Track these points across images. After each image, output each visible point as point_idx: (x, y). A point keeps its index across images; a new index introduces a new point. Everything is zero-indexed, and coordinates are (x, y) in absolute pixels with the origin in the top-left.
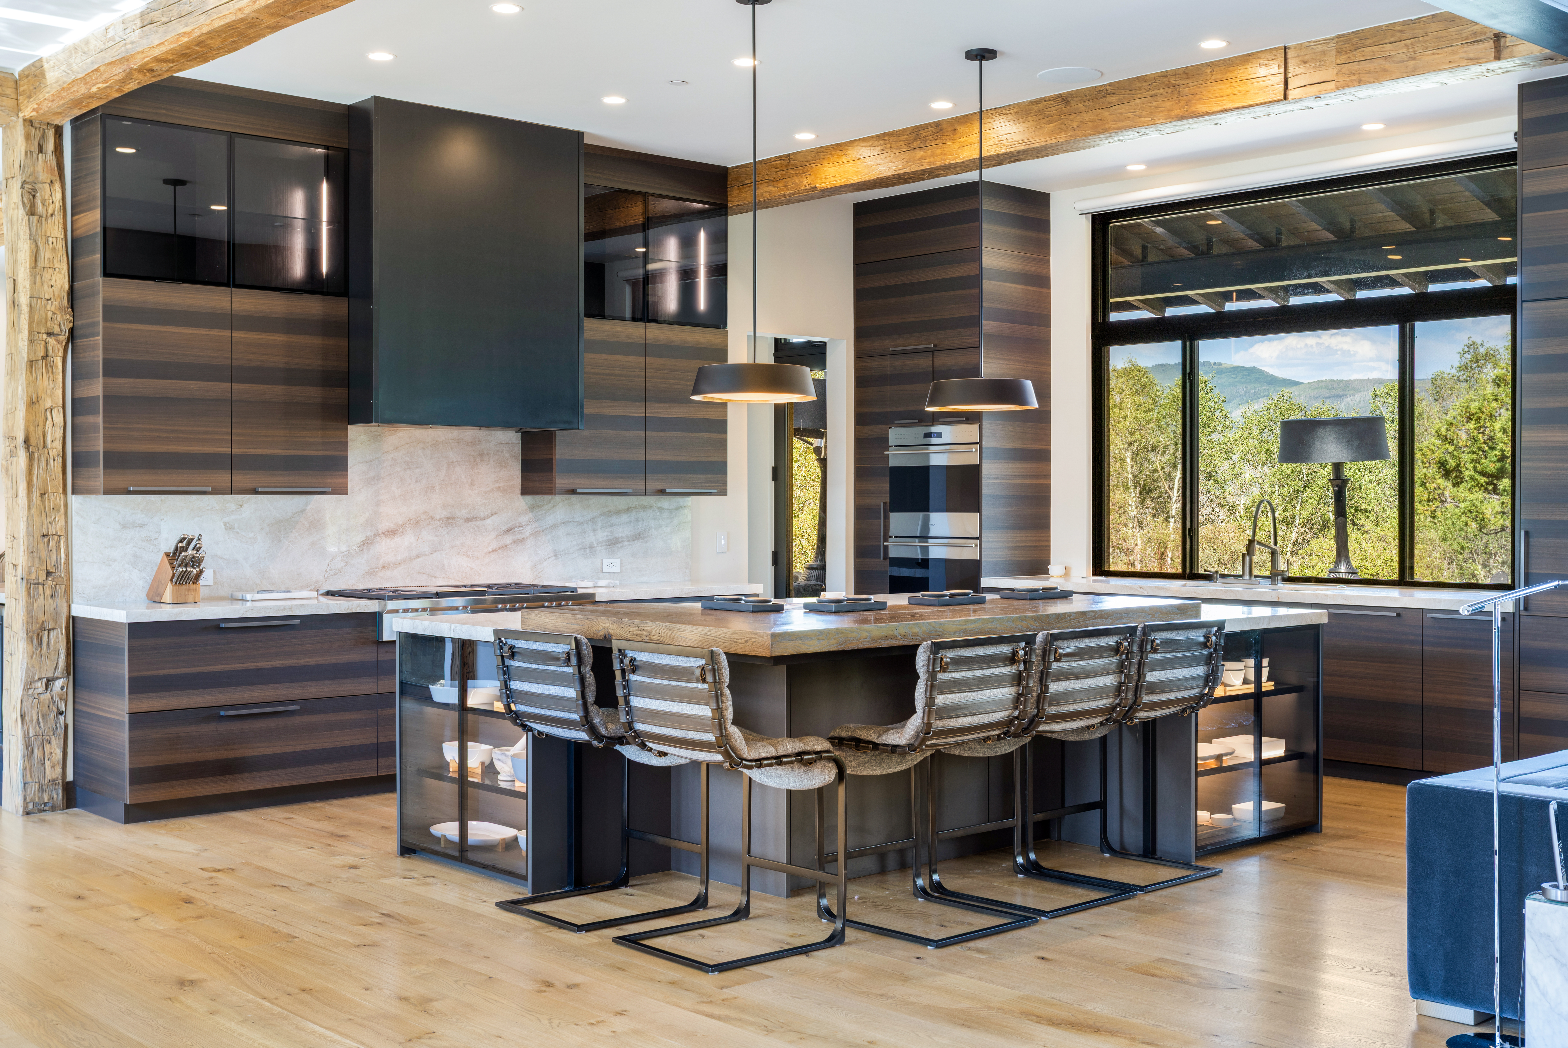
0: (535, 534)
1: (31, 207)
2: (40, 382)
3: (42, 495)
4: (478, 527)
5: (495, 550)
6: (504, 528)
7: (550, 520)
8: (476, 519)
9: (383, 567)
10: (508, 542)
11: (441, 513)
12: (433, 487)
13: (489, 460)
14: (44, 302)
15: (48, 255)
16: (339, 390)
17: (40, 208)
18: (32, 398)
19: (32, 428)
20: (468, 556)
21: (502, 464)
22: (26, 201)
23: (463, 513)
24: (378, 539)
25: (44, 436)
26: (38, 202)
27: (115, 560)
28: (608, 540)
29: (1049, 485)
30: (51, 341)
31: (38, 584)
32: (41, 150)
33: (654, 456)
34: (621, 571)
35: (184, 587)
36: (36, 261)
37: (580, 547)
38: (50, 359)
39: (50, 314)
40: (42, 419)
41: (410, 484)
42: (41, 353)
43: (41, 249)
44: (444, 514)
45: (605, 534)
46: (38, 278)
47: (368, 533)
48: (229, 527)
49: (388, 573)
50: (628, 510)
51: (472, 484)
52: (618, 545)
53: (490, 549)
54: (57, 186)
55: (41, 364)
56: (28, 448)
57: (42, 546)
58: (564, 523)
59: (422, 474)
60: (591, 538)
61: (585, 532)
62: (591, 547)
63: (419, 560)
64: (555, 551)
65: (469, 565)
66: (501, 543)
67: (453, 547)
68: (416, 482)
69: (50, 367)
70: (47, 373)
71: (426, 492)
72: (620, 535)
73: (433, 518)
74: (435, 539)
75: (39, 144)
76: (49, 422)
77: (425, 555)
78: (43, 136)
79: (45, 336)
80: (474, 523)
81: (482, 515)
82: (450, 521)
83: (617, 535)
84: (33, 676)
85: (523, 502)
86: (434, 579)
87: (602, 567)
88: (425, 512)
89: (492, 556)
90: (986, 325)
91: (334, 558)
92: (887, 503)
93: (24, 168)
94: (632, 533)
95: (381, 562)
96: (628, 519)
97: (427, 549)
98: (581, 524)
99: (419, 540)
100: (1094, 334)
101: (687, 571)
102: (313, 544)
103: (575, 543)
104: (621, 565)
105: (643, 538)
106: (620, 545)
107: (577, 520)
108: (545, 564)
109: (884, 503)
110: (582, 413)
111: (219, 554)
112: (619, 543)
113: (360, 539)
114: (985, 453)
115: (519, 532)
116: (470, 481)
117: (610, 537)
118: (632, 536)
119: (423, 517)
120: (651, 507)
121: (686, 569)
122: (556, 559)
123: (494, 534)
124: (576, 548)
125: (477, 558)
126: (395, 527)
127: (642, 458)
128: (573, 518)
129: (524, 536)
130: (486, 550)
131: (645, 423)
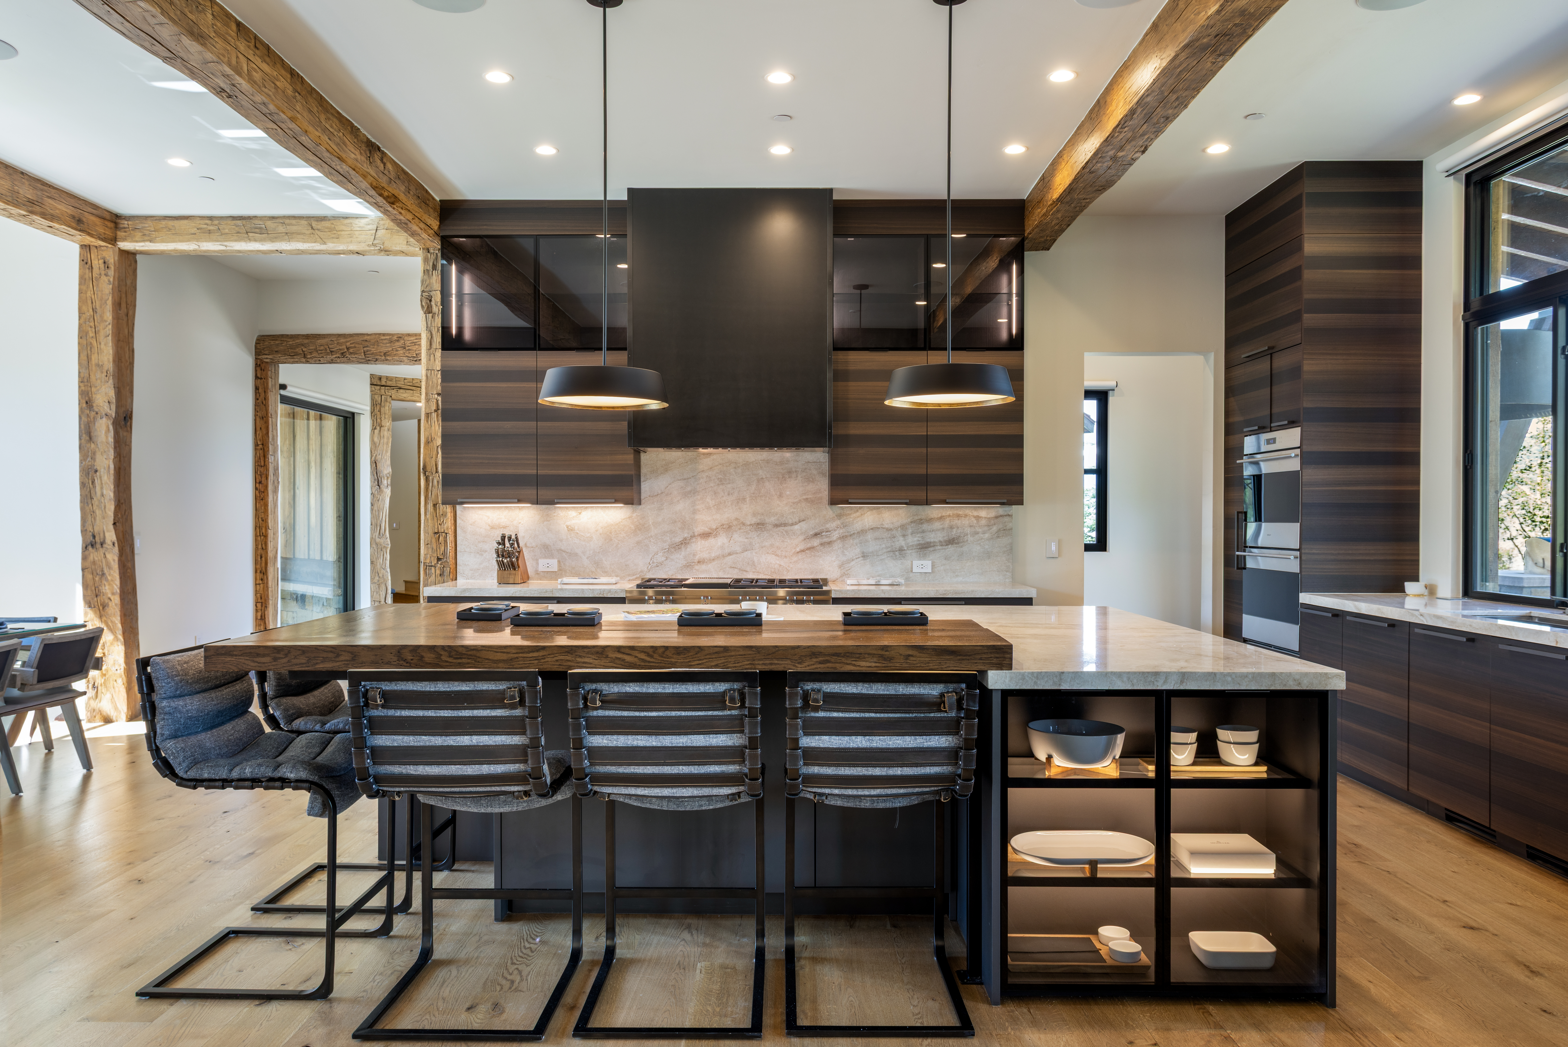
0: (843, 538)
1: (428, 307)
2: (433, 428)
3: (435, 505)
4: (786, 532)
5: (803, 551)
6: (812, 533)
7: (857, 526)
8: (785, 525)
9: (699, 562)
10: (815, 544)
11: (751, 520)
12: (744, 499)
13: (797, 476)
17: (435, 309)
18: (428, 439)
19: (428, 459)
20: (777, 555)
21: (809, 479)
22: (424, 304)
23: (773, 520)
24: (694, 540)
25: (436, 465)
26: (433, 303)
27: (486, 551)
28: (919, 544)
29: (1419, 491)
30: (440, 399)
31: (432, 566)
32: (435, 267)
33: (936, 469)
34: (933, 572)
35: (506, 572)
36: (431, 344)
37: (889, 549)
38: (439, 412)
40: (435, 453)
41: (723, 497)
42: (434, 408)
43: (434, 336)
44: (754, 520)
45: (916, 539)
46: (432, 356)
47: (686, 535)
48: (570, 529)
49: (704, 567)
50: (943, 518)
51: (780, 496)
52: (929, 549)
53: (798, 550)
54: (440, 291)
55: (434, 415)
56: (425, 473)
57: (434, 540)
58: (872, 529)
59: (734, 489)
60: (901, 542)
61: (894, 537)
62: (901, 550)
63: (731, 557)
64: (863, 553)
65: (778, 562)
66: (809, 545)
67: (762, 547)
68: (729, 494)
69: (439, 417)
70: (438, 421)
71: (738, 502)
72: (932, 540)
73: (744, 524)
74: (746, 540)
75: (433, 264)
77: (737, 553)
79: (436, 396)
80: (782, 528)
81: (790, 522)
82: (760, 526)
83: (929, 540)
85: (830, 512)
86: (745, 573)
87: (912, 568)
88: (737, 519)
89: (800, 556)
90: (1309, 319)
91: (657, 553)
92: (1241, 512)
93: (423, 282)
94: (946, 538)
95: (697, 558)
96: (941, 526)
97: (738, 549)
98: (891, 530)
99: (731, 542)
100: (1468, 313)
101: (1008, 573)
102: (638, 543)
103: (884, 546)
104: (933, 566)
105: (958, 543)
106: (932, 549)
107: (886, 526)
108: (853, 563)
109: (1238, 513)
110: (830, 434)
111: (563, 548)
112: (931, 547)
113: (678, 540)
114: (1306, 458)
115: (827, 536)
116: (778, 493)
117: (921, 542)
118: (945, 541)
119: (735, 523)
120: (966, 516)
121: (1007, 571)
122: (864, 560)
123: (802, 538)
124: (885, 550)
125: (786, 557)
126: (710, 531)
127: (923, 471)
128: (882, 524)
129: (831, 540)
130: (794, 550)
131: (927, 441)
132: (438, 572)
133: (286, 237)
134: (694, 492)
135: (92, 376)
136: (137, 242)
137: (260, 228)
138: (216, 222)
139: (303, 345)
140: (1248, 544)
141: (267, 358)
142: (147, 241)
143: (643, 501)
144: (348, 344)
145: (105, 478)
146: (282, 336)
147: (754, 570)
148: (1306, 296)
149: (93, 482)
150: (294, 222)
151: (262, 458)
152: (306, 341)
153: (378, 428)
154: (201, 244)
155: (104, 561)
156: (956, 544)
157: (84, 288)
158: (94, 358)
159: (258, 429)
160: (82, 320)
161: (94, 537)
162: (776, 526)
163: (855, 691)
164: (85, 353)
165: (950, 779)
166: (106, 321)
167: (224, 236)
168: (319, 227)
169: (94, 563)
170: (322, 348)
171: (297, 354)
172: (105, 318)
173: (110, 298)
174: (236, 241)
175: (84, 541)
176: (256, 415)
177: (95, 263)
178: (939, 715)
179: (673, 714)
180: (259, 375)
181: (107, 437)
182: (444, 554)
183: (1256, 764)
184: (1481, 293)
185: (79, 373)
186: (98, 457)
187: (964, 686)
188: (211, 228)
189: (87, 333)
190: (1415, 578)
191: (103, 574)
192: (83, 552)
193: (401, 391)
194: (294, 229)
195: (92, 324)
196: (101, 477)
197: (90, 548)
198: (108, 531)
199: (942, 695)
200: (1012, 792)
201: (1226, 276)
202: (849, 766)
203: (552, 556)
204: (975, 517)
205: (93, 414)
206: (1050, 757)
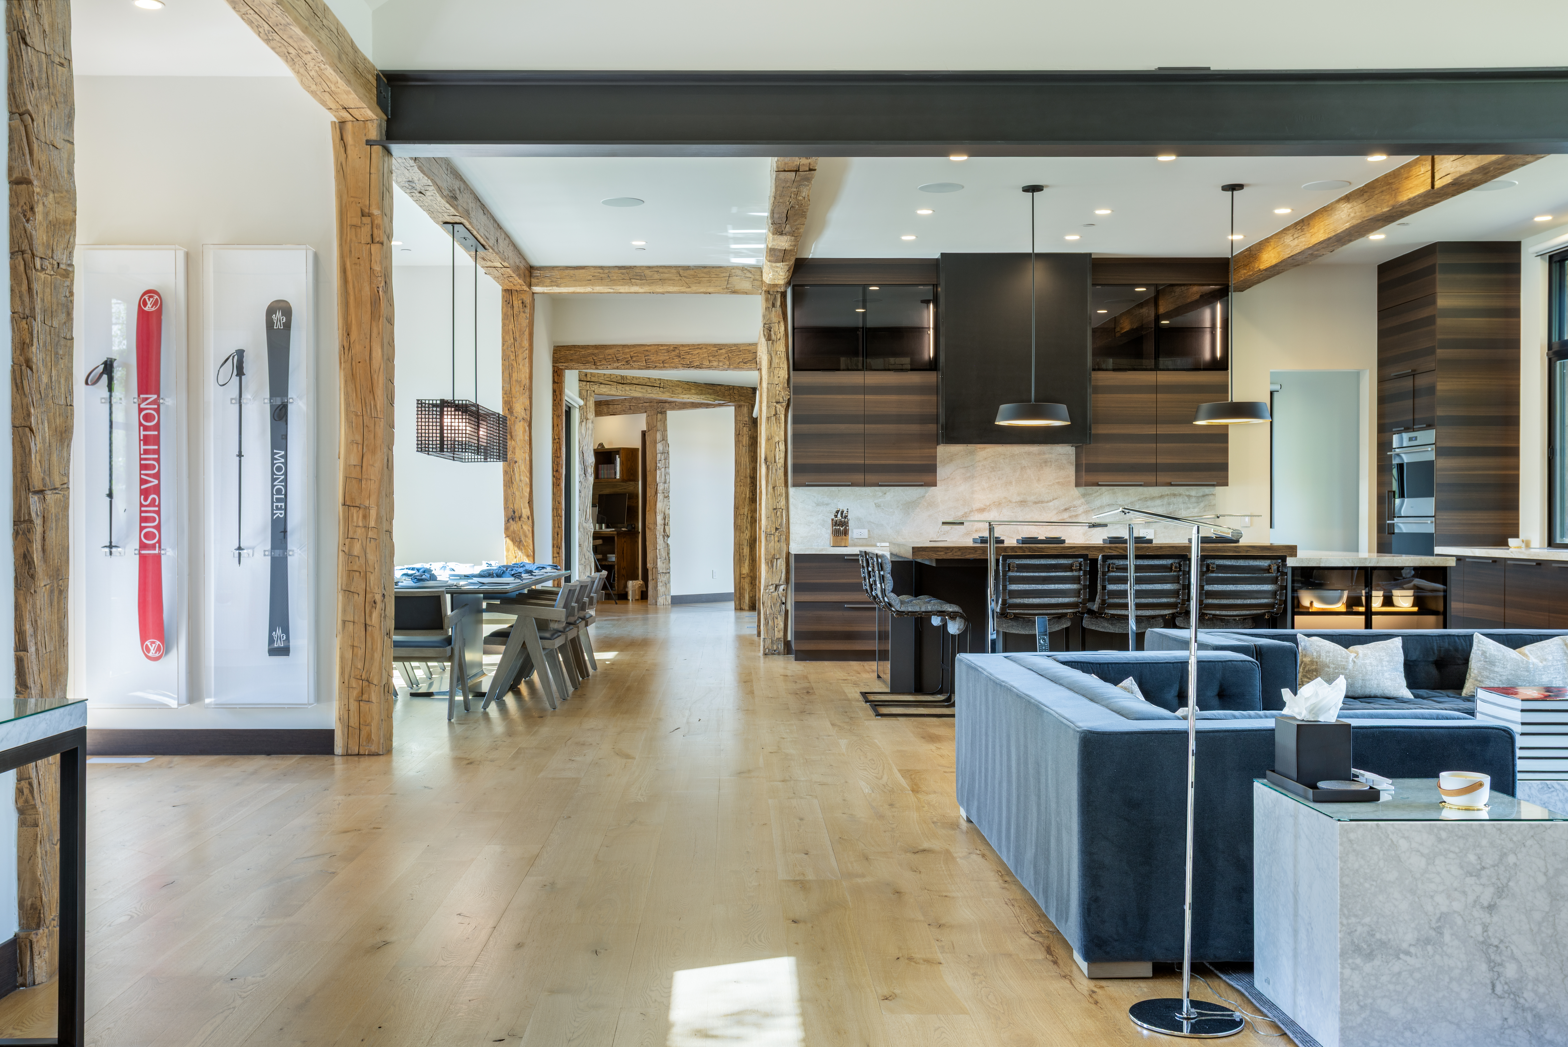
0: (1086, 512)
1: (768, 336)
2: (772, 428)
3: (774, 488)
4: (1043, 507)
6: (1063, 508)
7: (1098, 503)
8: (1042, 502)
10: (1065, 517)
12: (1011, 483)
13: (1051, 465)
14: (775, 386)
15: (777, 361)
16: (931, 425)
17: (773, 337)
18: (768, 436)
19: (768, 453)
21: (1061, 467)
22: (765, 333)
23: (1033, 498)
24: (972, 514)
25: (775, 457)
26: (772, 333)
27: (813, 523)
29: (1519, 475)
30: (778, 406)
31: (772, 535)
32: (774, 305)
33: (1162, 460)
35: (841, 536)
38: (778, 416)
39: (778, 392)
40: (774, 447)
41: (994, 481)
42: (773, 413)
44: (1019, 499)
46: (772, 373)
47: (966, 510)
48: (878, 506)
50: (1162, 497)
51: (1039, 480)
54: (782, 324)
55: (773, 418)
56: (766, 463)
58: (1108, 505)
59: (1003, 474)
66: (1060, 518)
68: (999, 479)
69: (778, 420)
70: (776, 423)
71: (1006, 485)
73: (1010, 502)
75: (772, 303)
76: (777, 449)
78: (775, 299)
79: (775, 404)
80: (1040, 504)
81: (1046, 500)
82: (1023, 503)
84: (769, 583)
85: (1076, 492)
88: (1005, 498)
90: (1441, 353)
92: (1391, 491)
93: (764, 316)
96: (1161, 503)
99: (1001, 515)
100: (1550, 352)
102: (930, 516)
107: (1119, 503)
109: (1389, 492)
110: (1090, 434)
111: (872, 521)
113: (960, 514)
114: (1440, 452)
115: (1074, 511)
116: (1037, 478)
119: (1004, 501)
120: (1180, 495)
123: (1055, 512)
126: (985, 507)
127: (1154, 461)
128: (1116, 502)
129: (1077, 513)
131: (1156, 438)
132: (776, 539)
133: (660, 282)
134: (972, 477)
135: (513, 389)
136: (546, 286)
137: (640, 276)
138: (606, 271)
139: (593, 354)
140: (1396, 515)
141: (560, 366)
142: (555, 286)
143: (938, 485)
144: (632, 353)
145: (523, 468)
146: (574, 346)
148: (1439, 337)
149: (513, 471)
150: (666, 271)
151: (558, 450)
152: (596, 351)
153: (585, 420)
154: (595, 288)
155: (521, 531)
157: (507, 322)
158: (515, 375)
159: (555, 425)
160: (505, 347)
161: (514, 512)
162: (1036, 503)
163: (1230, 564)
164: (508, 372)
165: (1272, 606)
166: (524, 347)
167: (613, 282)
168: (685, 275)
169: (514, 532)
170: (610, 357)
171: (588, 362)
172: (523, 345)
173: (527, 330)
174: (622, 285)
175: (506, 515)
176: (553, 414)
177: (515, 303)
178: (1268, 575)
179: (1147, 574)
180: (556, 380)
181: (524, 436)
182: (781, 525)
183: (1413, 606)
184: (1559, 339)
185: (503, 387)
186: (517, 451)
187: (1280, 561)
188: (603, 275)
189: (509, 357)
190: (1516, 536)
191: (521, 541)
192: (506, 524)
193: (602, 386)
194: (666, 276)
195: (513, 350)
196: (519, 467)
197: (511, 521)
198: (524, 508)
199: (1270, 566)
200: (1296, 617)
201: (1379, 312)
202: (1226, 599)
203: (864, 527)
204: (1187, 496)
205: (513, 418)
206: (1311, 603)
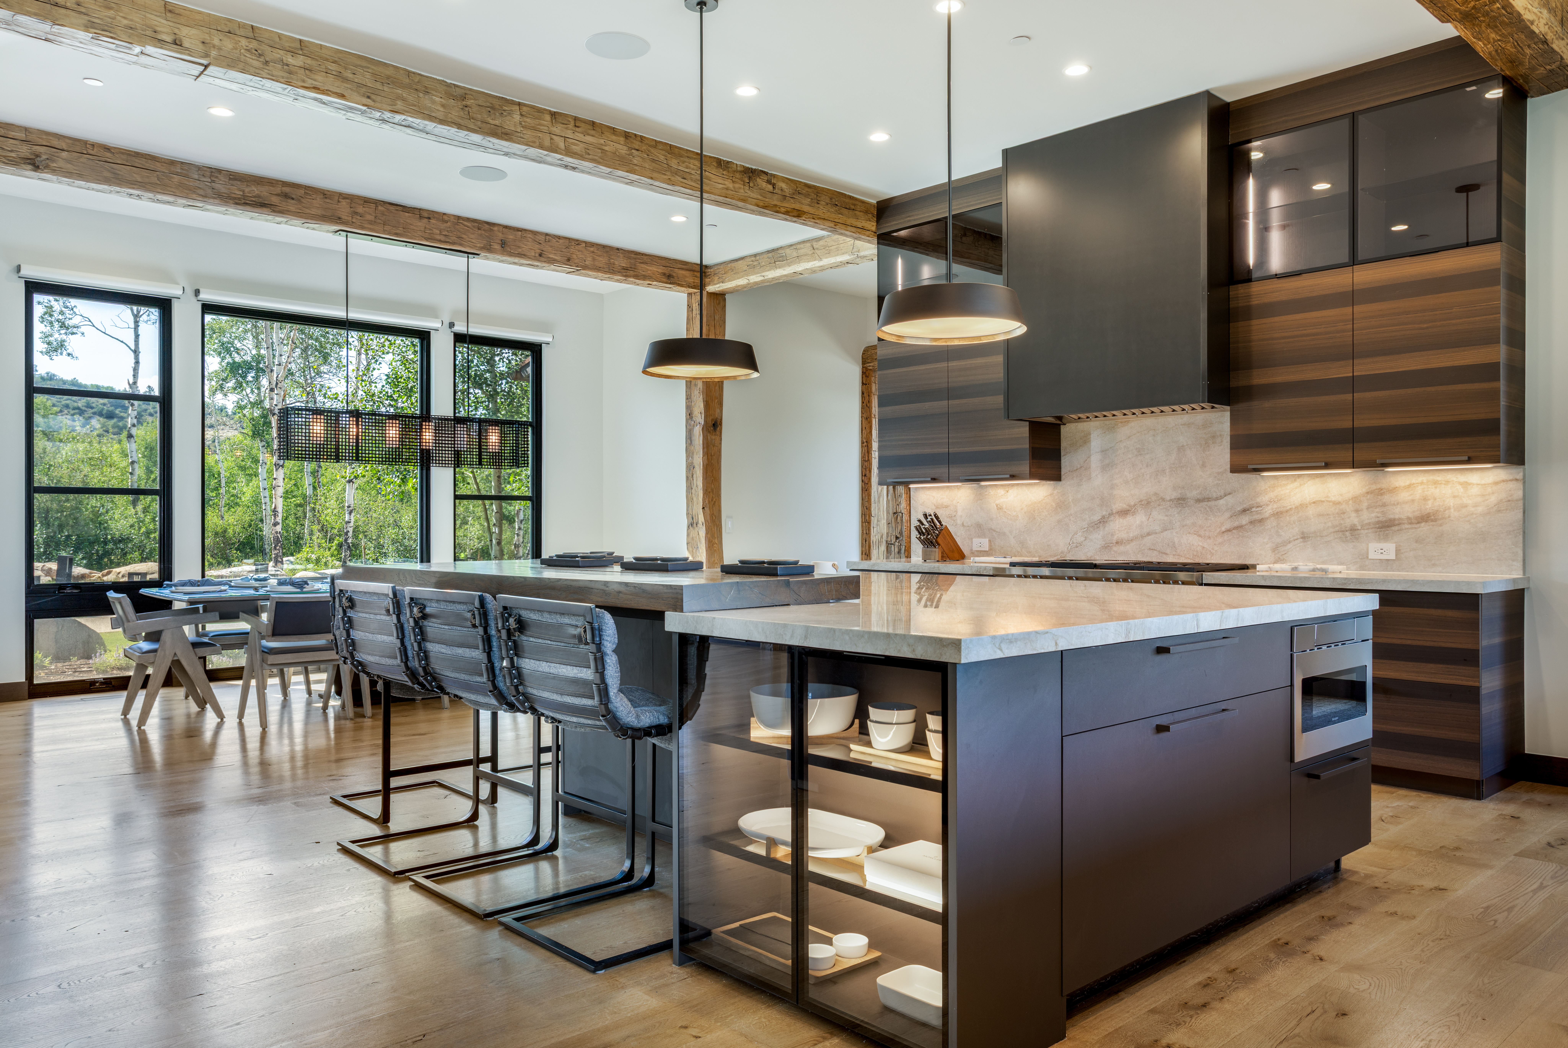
0: (1277, 514)
4: (1210, 507)
5: (1229, 531)
6: (1239, 508)
7: (1296, 499)
8: (1209, 499)
9: (1117, 543)
10: (1244, 523)
11: (1171, 494)
12: (1164, 471)
13: (1222, 441)
20: (1200, 536)
23: (1194, 494)
24: (1112, 518)
28: (1378, 522)
31: (893, 544)
33: (1363, 421)
34: (1397, 559)
37: (1337, 529)
41: (1141, 469)
44: (1175, 495)
45: (1373, 515)
47: (1104, 513)
48: (999, 508)
49: (1122, 548)
50: (1410, 487)
51: (1203, 466)
52: (1393, 528)
53: (1223, 529)
57: (894, 520)
58: (1314, 503)
59: (1152, 459)
60: (1352, 519)
61: (1344, 513)
62: (1353, 529)
63: (1150, 537)
64: (1303, 533)
65: (1201, 544)
66: (1236, 524)
67: (1183, 526)
68: (1147, 466)
71: (1157, 475)
72: (1397, 517)
73: (1163, 500)
74: (1166, 518)
77: (1156, 533)
80: (1206, 503)
81: (1215, 495)
82: (1181, 501)
83: (1392, 516)
86: (1164, 556)
87: (1368, 554)
88: (1156, 494)
89: (1226, 537)
91: (1076, 533)
94: (1417, 514)
95: (1115, 538)
96: (1410, 498)
97: (1158, 528)
98: (1339, 503)
99: (1151, 519)
101: (1515, 563)
102: (1059, 521)
103: (1330, 524)
104: (1398, 551)
105: (1435, 520)
106: (1396, 528)
107: (1333, 499)
108: (1289, 546)
111: (993, 528)
112: (1394, 525)
113: (1097, 517)
115: (1257, 513)
116: (1201, 463)
117: (1381, 519)
118: (1416, 518)
119: (1154, 498)
120: (1447, 482)
121: (1513, 560)
122: (1304, 542)
123: (1227, 515)
124: (1332, 530)
125: (1209, 537)
126: (1128, 508)
127: (1349, 424)
128: (1328, 497)
129: (1263, 516)
130: (1218, 530)
131: (1352, 384)
132: (896, 550)
133: (797, 260)
134: (1112, 465)
136: (715, 284)
141: (870, 366)
143: (1063, 477)
145: (699, 472)
147: (1174, 553)
149: (692, 476)
150: (802, 246)
151: (866, 454)
155: (698, 537)
156: (1432, 521)
159: (864, 428)
161: (692, 518)
162: (1199, 501)
167: (763, 268)
168: (818, 246)
169: (692, 538)
174: (769, 270)
175: (688, 521)
176: (862, 417)
177: (694, 306)
181: (699, 441)
182: (901, 533)
186: (695, 456)
188: (755, 263)
192: (687, 530)
194: (802, 252)
196: (696, 472)
197: (690, 527)
198: (700, 514)
203: (983, 535)
204: (1461, 484)
205: (692, 423)
